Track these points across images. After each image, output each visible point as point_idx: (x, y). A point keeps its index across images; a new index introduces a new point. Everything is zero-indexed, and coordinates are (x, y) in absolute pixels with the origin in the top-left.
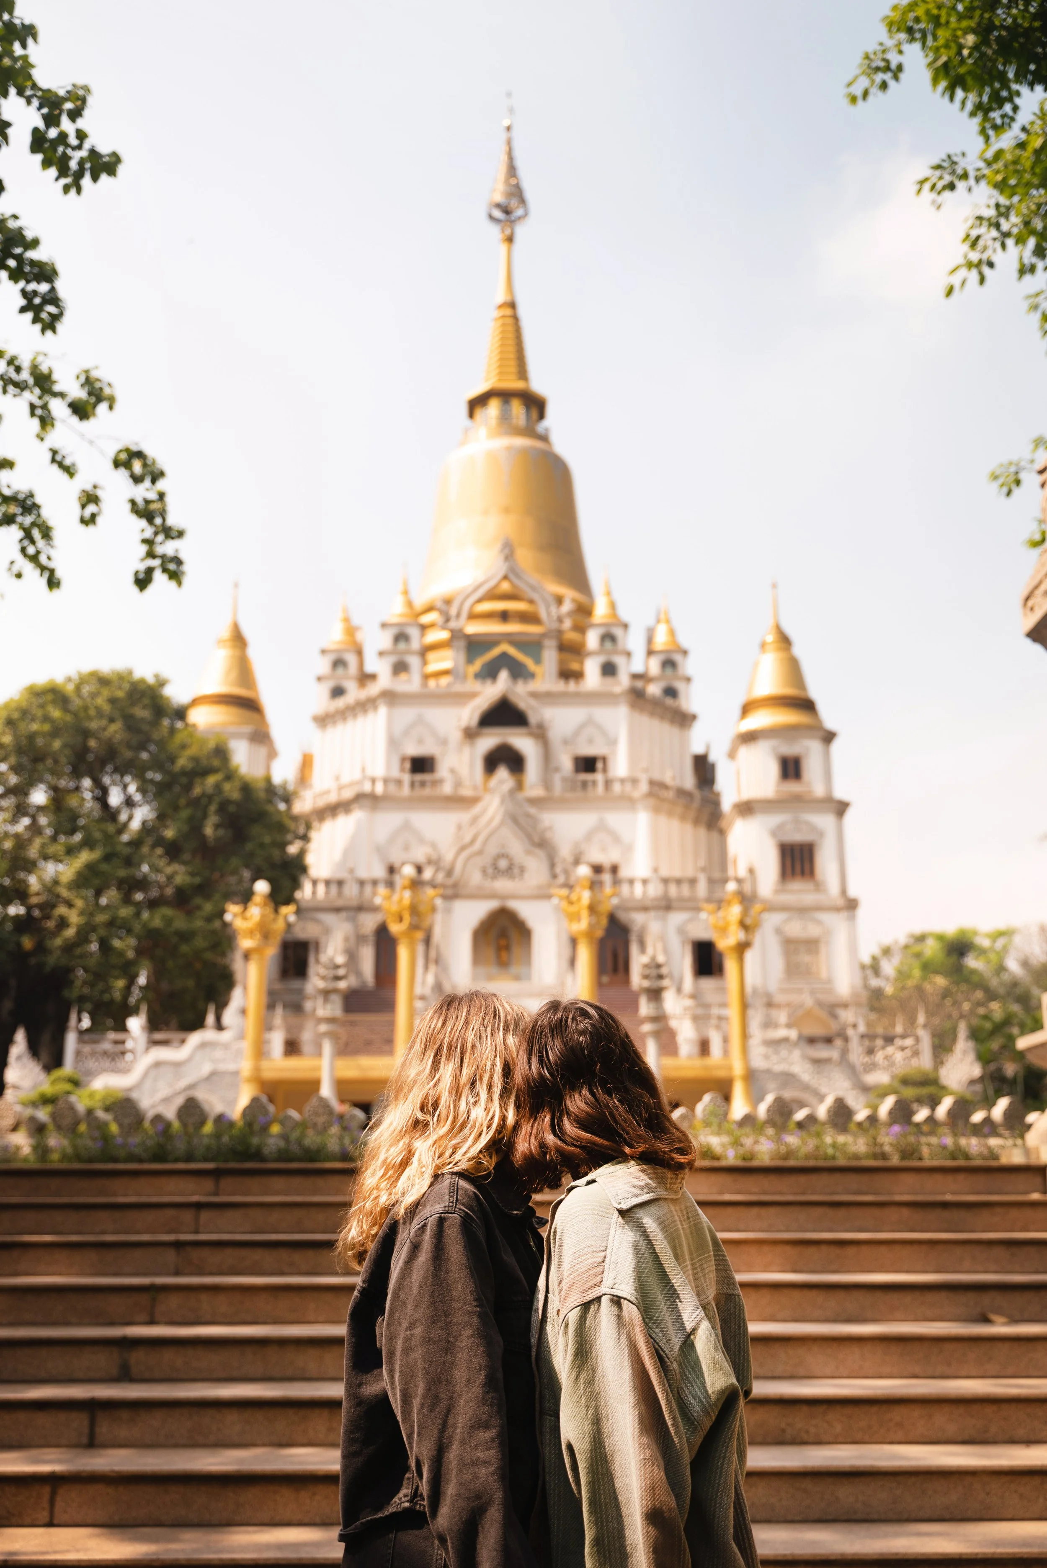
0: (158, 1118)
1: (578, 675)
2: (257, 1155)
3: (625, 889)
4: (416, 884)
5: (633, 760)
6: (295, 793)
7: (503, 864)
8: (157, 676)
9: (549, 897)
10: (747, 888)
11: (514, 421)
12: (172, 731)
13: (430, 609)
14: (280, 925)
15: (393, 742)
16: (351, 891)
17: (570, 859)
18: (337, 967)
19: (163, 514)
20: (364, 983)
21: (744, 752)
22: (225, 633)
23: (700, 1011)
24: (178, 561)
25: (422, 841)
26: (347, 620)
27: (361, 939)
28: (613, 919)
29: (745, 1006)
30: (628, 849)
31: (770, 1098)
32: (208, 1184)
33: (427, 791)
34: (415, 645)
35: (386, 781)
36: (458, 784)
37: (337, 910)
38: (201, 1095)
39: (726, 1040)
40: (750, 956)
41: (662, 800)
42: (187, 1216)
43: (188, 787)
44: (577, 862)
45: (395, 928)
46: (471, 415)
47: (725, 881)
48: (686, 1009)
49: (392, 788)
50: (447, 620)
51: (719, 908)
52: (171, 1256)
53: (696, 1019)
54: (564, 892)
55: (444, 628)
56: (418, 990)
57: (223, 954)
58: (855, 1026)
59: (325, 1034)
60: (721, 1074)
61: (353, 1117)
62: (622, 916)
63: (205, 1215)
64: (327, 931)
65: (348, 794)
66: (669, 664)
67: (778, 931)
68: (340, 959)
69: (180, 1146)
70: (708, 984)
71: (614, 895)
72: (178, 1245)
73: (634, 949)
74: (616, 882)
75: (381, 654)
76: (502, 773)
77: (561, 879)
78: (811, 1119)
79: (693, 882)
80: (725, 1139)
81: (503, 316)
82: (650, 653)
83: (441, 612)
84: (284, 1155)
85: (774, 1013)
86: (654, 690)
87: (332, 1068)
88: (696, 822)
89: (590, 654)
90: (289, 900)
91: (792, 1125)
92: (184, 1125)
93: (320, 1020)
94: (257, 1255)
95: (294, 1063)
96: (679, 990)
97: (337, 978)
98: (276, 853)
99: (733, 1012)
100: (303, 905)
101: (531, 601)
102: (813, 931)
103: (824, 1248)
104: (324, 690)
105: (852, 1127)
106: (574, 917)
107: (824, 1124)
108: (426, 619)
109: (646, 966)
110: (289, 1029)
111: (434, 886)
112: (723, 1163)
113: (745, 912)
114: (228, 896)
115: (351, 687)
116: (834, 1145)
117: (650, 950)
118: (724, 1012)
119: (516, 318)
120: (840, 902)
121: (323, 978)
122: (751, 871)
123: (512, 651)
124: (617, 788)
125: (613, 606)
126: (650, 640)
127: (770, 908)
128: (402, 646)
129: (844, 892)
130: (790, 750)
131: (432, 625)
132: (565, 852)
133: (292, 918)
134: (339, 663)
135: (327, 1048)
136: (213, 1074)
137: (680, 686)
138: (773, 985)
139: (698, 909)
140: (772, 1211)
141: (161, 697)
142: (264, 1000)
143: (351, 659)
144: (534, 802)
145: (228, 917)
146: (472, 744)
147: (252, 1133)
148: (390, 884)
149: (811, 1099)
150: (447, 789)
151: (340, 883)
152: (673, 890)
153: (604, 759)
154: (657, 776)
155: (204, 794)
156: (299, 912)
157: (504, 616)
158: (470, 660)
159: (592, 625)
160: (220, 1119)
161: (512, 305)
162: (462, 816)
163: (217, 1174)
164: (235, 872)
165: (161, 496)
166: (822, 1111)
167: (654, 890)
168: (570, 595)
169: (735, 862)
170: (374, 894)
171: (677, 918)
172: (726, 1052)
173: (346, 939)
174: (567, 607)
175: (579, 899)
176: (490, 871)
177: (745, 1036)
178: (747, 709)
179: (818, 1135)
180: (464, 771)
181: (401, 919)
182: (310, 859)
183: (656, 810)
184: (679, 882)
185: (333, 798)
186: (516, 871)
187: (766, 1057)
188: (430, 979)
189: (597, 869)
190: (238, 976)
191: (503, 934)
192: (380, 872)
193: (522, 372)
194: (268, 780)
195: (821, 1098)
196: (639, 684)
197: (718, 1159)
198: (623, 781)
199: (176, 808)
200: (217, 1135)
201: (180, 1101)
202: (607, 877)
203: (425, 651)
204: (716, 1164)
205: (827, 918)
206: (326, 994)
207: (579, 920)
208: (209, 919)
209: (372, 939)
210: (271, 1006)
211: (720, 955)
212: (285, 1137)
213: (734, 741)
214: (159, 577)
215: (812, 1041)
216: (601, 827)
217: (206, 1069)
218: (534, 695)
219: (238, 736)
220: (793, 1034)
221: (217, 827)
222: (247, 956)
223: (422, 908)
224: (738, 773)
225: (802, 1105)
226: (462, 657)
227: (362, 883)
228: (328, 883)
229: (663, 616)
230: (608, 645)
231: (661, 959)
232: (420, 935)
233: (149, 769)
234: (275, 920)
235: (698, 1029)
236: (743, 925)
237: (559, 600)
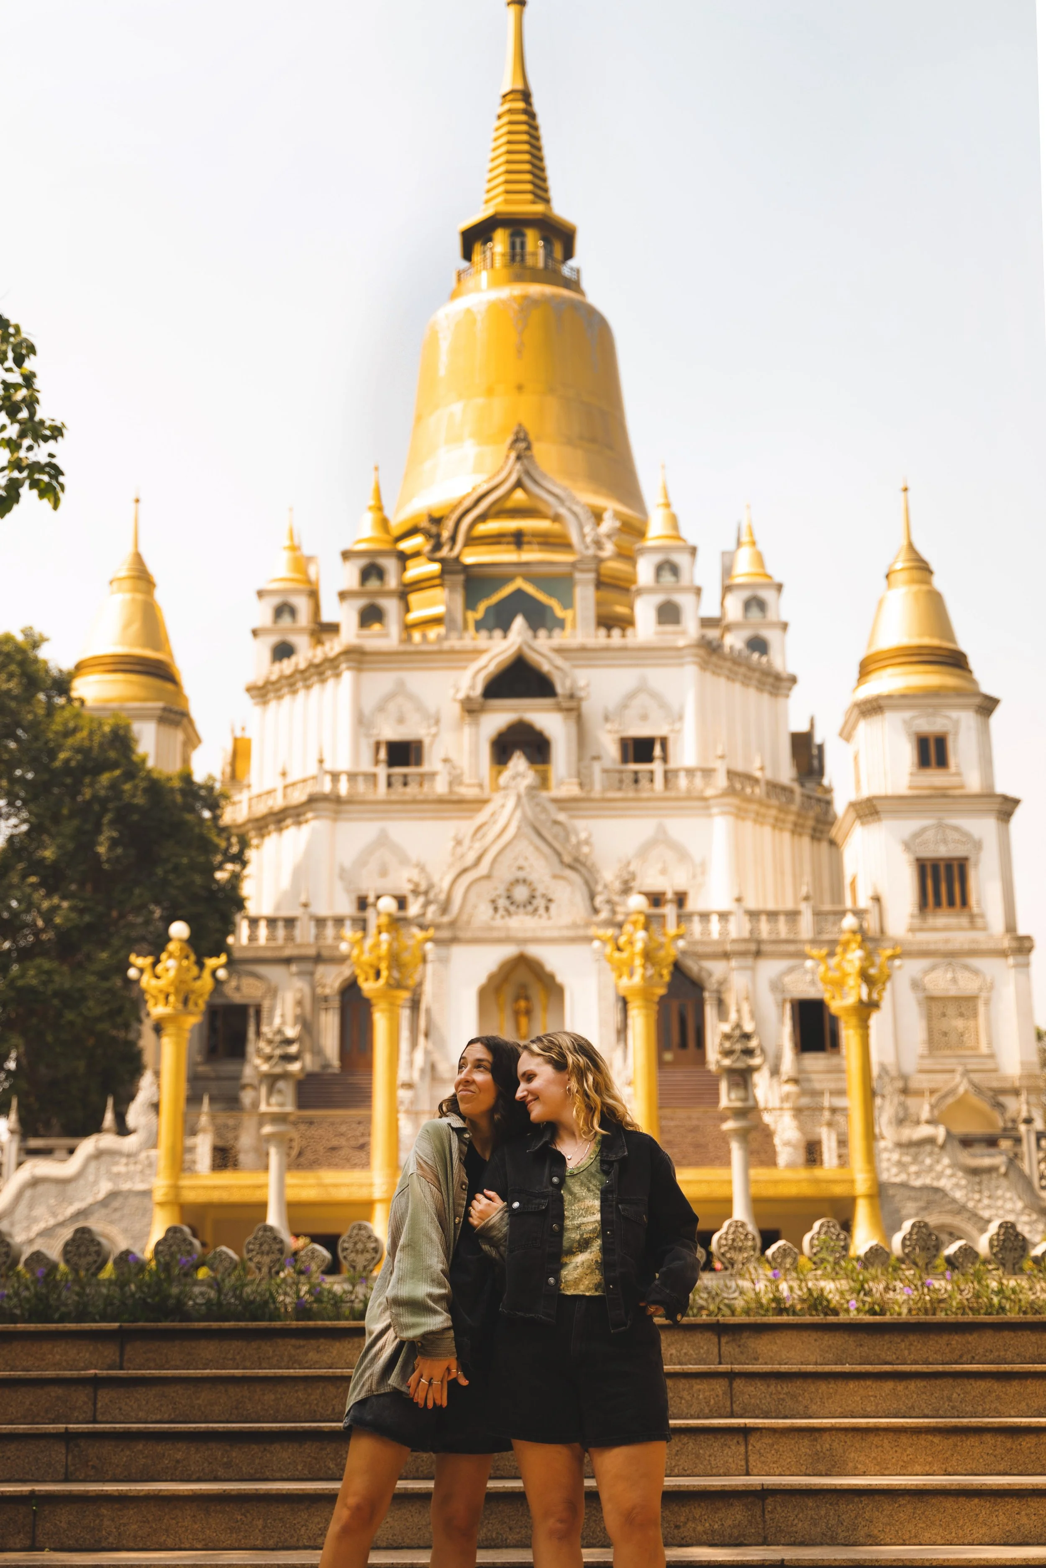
0: (38, 1257)
1: (626, 623)
2: (179, 1311)
3: (696, 926)
4: (397, 923)
5: (705, 743)
6: (226, 796)
7: (520, 894)
8: (27, 632)
9: (589, 939)
10: (871, 924)
11: (529, 261)
12: (51, 709)
13: (413, 531)
14: (206, 983)
15: (361, 721)
16: (305, 933)
17: (617, 885)
18: (289, 1042)
19: (31, 403)
20: (326, 1066)
21: (865, 728)
22: (123, 568)
23: (805, 1101)
24: (56, 471)
25: (404, 860)
26: (294, 548)
27: (320, 1001)
28: (678, 969)
29: (870, 1094)
30: (701, 869)
31: (907, 1226)
32: (110, 1352)
33: (412, 790)
34: (392, 582)
35: (352, 777)
36: (455, 780)
37: (287, 961)
38: (96, 1224)
39: (842, 1143)
40: (875, 1020)
41: (749, 800)
42: (81, 1396)
43: (74, 791)
44: (626, 890)
45: (368, 987)
46: (467, 255)
47: (843, 913)
48: (786, 1098)
49: (361, 786)
50: (438, 547)
51: (831, 954)
52: (58, 1453)
53: (798, 1112)
54: (610, 932)
55: (432, 560)
56: (403, 1075)
57: (127, 1026)
58: (1029, 1121)
59: (269, 1138)
60: (838, 1190)
61: (313, 1253)
62: (692, 966)
63: (105, 1396)
64: (273, 992)
65: (298, 796)
66: (756, 604)
67: (916, 985)
68: (291, 1032)
69: (69, 1297)
70: (815, 1062)
71: (680, 936)
72: (68, 1437)
73: (710, 1012)
74: (682, 918)
75: (343, 596)
76: (518, 763)
77: (604, 915)
78: (969, 1253)
79: (793, 915)
80: (844, 1284)
81: (510, 111)
82: (727, 589)
83: (428, 535)
84: (213, 1310)
85: (911, 1102)
86: (734, 641)
87: (282, 1186)
88: (797, 830)
89: (640, 592)
90: (219, 948)
91: (940, 1262)
92: (75, 1269)
93: (264, 1118)
94: (178, 1452)
95: (226, 1178)
96: (775, 1072)
97: (288, 1058)
98: (198, 879)
99: (854, 1102)
100: (237, 954)
101: (557, 518)
102: (967, 984)
103: (988, 1438)
104: (264, 647)
105: (1028, 1265)
106: (623, 969)
107: (986, 1262)
108: (406, 545)
109: (727, 1037)
110: (219, 1131)
111: (422, 927)
112: (843, 1318)
113: (869, 957)
114: (132, 944)
115: (301, 642)
116: (1000, 1292)
117: (733, 1016)
118: (839, 1102)
119: (531, 115)
120: (1006, 943)
121: (269, 1058)
122: (877, 899)
123: (530, 589)
124: (683, 782)
125: (674, 522)
126: (727, 571)
127: (904, 953)
128: (373, 584)
129: (1011, 928)
130: (930, 726)
131: (417, 554)
132: (609, 875)
133: (222, 974)
134: (283, 610)
135: (274, 1158)
136: (113, 1195)
137: (771, 635)
138: (910, 1065)
139: (802, 956)
140: (913, 1385)
141: (36, 661)
142: (184, 1087)
143: (302, 604)
144: (561, 803)
145: (132, 973)
146: (476, 724)
147: (170, 1279)
148: (362, 924)
149: (969, 1228)
150: (440, 787)
151: (290, 922)
152: (765, 928)
153: (664, 741)
154: (740, 766)
155: (95, 797)
156: (230, 964)
157: (518, 539)
158: (470, 604)
159: (642, 551)
160: (126, 1257)
161: (526, 95)
162: (465, 827)
163: (121, 1337)
164: (141, 908)
165: (29, 379)
166: (982, 1245)
167: (738, 928)
168: (611, 506)
169: (853, 883)
170: (339, 938)
171: (769, 969)
172: (843, 1160)
173: (299, 1003)
174: (608, 524)
175: (631, 943)
176: (502, 902)
177: (871, 1136)
178: (866, 668)
179: (978, 1277)
180: (464, 762)
181: (378, 974)
182: (247, 889)
183: (739, 814)
184: (772, 915)
185: (278, 802)
186: (540, 902)
187: (900, 1164)
188: (419, 1058)
189: (656, 899)
190: (148, 1058)
191: (522, 994)
192: (346, 907)
193: (541, 192)
194: (187, 777)
195: (983, 1224)
196: (713, 634)
197: (835, 1312)
198: (690, 772)
199: (56, 819)
200: (121, 1282)
201: (67, 1234)
202: (669, 910)
203: (404, 593)
204: (832, 1319)
205: (989, 966)
206: (272, 1080)
207: (631, 974)
208: (104, 976)
209: (336, 1003)
210: (193, 1099)
211: (834, 1020)
212: (216, 1284)
213: (849, 713)
214: (27, 494)
215: (967, 1142)
216: (661, 839)
217: (105, 1187)
218: (560, 651)
219: (142, 716)
220: (940, 1133)
221: (114, 843)
222: (158, 1029)
223: (406, 957)
224: (856, 758)
225: (954, 1236)
226: (459, 599)
227: (320, 922)
228: (272, 922)
229: (745, 538)
230: (667, 578)
231: (748, 1027)
232: (405, 995)
233: (19, 765)
234: (198, 978)
235: (801, 1128)
236: (865, 977)
237: (597, 516)
